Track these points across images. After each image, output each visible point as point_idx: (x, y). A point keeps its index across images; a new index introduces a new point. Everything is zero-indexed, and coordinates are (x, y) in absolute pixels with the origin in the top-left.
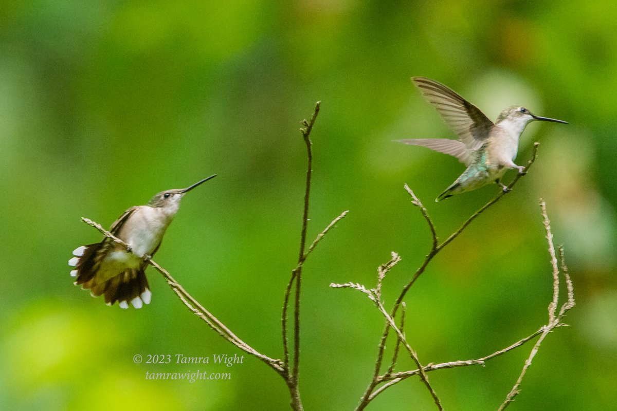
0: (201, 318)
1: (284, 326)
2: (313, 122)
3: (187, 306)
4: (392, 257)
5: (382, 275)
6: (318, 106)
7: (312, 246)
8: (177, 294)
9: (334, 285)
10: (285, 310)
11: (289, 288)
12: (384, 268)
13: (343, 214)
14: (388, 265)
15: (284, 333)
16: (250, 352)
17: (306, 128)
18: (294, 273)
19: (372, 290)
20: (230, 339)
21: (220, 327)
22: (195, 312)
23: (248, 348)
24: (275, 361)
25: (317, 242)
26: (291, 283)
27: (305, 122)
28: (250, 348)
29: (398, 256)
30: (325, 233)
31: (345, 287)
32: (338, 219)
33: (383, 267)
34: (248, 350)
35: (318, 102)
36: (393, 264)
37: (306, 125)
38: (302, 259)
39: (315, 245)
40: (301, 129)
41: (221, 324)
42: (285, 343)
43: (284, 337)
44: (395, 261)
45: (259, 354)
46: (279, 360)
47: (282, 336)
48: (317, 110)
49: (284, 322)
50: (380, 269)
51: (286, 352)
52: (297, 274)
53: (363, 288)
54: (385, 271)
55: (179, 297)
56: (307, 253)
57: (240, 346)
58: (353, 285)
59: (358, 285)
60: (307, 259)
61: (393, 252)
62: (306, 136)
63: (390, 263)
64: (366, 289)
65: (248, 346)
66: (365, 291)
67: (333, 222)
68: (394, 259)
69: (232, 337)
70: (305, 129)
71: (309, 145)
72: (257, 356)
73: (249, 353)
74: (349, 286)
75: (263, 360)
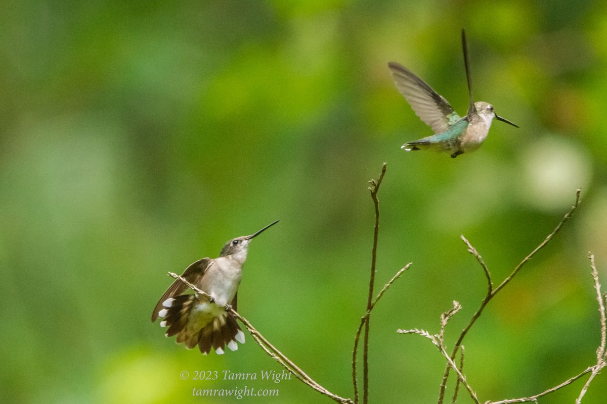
0: (278, 362)
1: (354, 368)
2: (380, 181)
3: (265, 351)
4: (453, 306)
5: (444, 322)
6: (385, 167)
7: (379, 295)
8: (256, 340)
9: (400, 331)
10: (355, 354)
11: (359, 333)
12: (446, 316)
13: (408, 266)
14: (450, 313)
15: (354, 374)
16: (323, 392)
17: (374, 187)
18: (363, 320)
19: (436, 336)
20: (304, 380)
21: (296, 370)
22: (272, 356)
23: (321, 389)
24: (346, 400)
25: (383, 292)
26: (360, 329)
27: (373, 182)
28: (323, 389)
29: (459, 304)
30: (391, 283)
31: (411, 333)
32: (403, 270)
33: (445, 314)
34: (321, 391)
35: (385, 164)
36: (454, 312)
37: (374, 184)
38: (370, 307)
39: (382, 294)
40: (369, 188)
41: (296, 367)
42: (355, 383)
43: (354, 378)
44: (456, 309)
45: (331, 394)
46: (349, 399)
47: (352, 378)
48: (384, 171)
49: (354, 365)
50: (443, 316)
51: (356, 392)
52: (365, 321)
53: (427, 333)
54: (447, 318)
55: (258, 343)
56: (375, 301)
57: (314, 387)
58: (418, 332)
59: (423, 331)
60: (375, 307)
61: (454, 301)
62: (373, 195)
63: (451, 311)
64: (430, 334)
65: (321, 387)
66: (429, 336)
67: (399, 273)
68: (455, 307)
69: (306, 379)
70: (372, 188)
71: (376, 203)
72: (330, 396)
73: (322, 393)
74: (414, 332)
75: (335, 399)
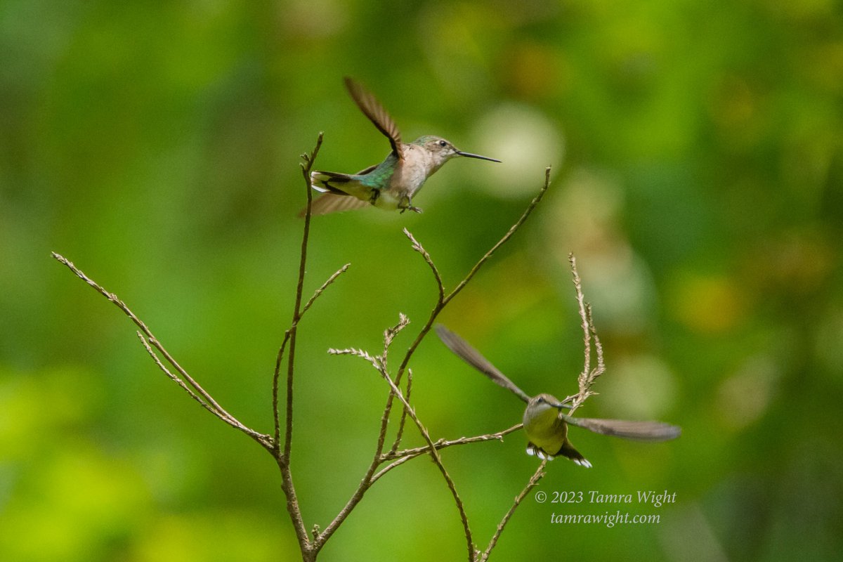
0: (180, 385)
1: (275, 395)
2: (314, 156)
3: (165, 372)
4: (399, 319)
5: (388, 340)
6: (321, 137)
7: (308, 303)
8: (153, 358)
9: (333, 351)
10: (276, 376)
11: (282, 351)
12: (390, 332)
13: (345, 267)
14: (395, 328)
15: (275, 403)
16: (236, 425)
17: (306, 163)
18: (287, 335)
19: (377, 357)
20: (212, 409)
21: (203, 395)
23: (234, 420)
24: (264, 436)
25: (313, 299)
26: (283, 346)
27: (306, 156)
28: (236, 421)
29: (407, 318)
30: (324, 288)
31: (345, 353)
32: (338, 272)
33: (389, 330)
34: (233, 423)
35: (321, 133)
36: (401, 328)
37: (307, 158)
38: (297, 318)
39: (311, 302)
40: (301, 163)
41: (204, 391)
42: (276, 415)
43: (275, 408)
44: (404, 324)
45: (246, 429)
46: (268, 435)
47: (272, 408)
48: (320, 143)
49: (275, 391)
50: (386, 333)
51: (277, 426)
52: (291, 335)
53: (367, 354)
54: (392, 335)
55: (156, 361)
56: (303, 311)
57: (224, 418)
58: (355, 352)
59: (361, 352)
60: (303, 318)
61: (401, 314)
62: (306, 172)
63: (397, 327)
64: (370, 355)
65: (233, 419)
66: (368, 358)
67: (333, 276)
68: (402, 322)
69: (215, 407)
70: (304, 164)
72: (244, 430)
73: (234, 426)
74: (350, 353)
75: (251, 434)
